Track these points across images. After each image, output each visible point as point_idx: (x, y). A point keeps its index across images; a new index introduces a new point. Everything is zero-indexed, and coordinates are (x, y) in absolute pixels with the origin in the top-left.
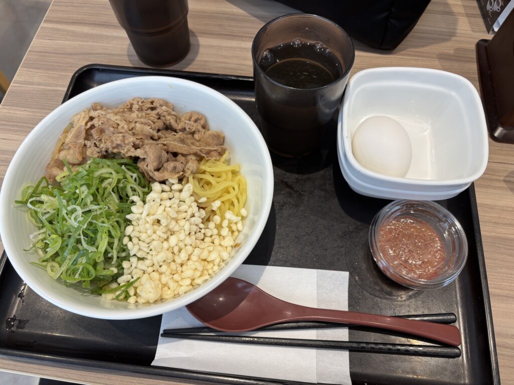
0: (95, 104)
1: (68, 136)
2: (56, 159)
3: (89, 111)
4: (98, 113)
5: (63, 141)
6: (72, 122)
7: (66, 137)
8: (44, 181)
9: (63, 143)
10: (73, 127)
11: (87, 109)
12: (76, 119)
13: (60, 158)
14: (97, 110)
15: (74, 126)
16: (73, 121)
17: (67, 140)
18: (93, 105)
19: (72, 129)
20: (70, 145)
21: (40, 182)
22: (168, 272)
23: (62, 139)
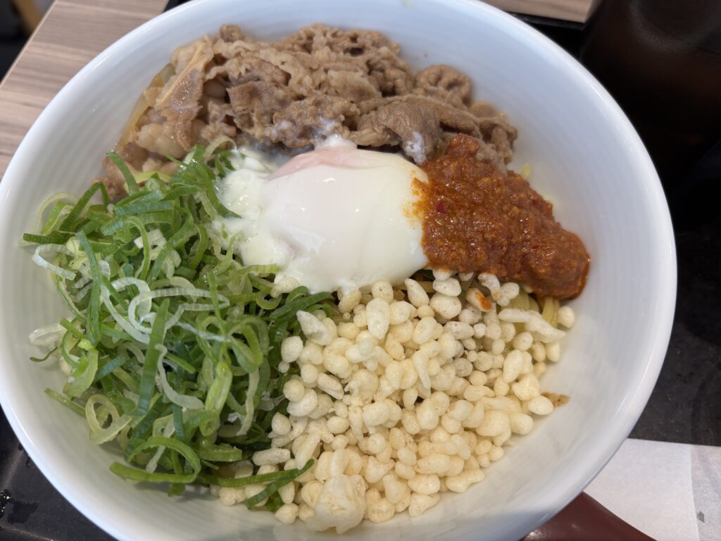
0: (228, 27)
1: (163, 92)
2: (130, 143)
3: (215, 41)
4: (236, 48)
5: (149, 104)
6: (173, 63)
7: (157, 94)
8: (99, 192)
9: (150, 108)
10: (175, 74)
11: (209, 36)
12: (183, 56)
13: (138, 142)
14: (232, 41)
15: (177, 71)
16: (176, 62)
17: (160, 102)
18: (225, 28)
19: (172, 78)
20: (164, 113)
21: (89, 194)
22: (385, 455)
23: (147, 98)
